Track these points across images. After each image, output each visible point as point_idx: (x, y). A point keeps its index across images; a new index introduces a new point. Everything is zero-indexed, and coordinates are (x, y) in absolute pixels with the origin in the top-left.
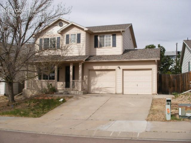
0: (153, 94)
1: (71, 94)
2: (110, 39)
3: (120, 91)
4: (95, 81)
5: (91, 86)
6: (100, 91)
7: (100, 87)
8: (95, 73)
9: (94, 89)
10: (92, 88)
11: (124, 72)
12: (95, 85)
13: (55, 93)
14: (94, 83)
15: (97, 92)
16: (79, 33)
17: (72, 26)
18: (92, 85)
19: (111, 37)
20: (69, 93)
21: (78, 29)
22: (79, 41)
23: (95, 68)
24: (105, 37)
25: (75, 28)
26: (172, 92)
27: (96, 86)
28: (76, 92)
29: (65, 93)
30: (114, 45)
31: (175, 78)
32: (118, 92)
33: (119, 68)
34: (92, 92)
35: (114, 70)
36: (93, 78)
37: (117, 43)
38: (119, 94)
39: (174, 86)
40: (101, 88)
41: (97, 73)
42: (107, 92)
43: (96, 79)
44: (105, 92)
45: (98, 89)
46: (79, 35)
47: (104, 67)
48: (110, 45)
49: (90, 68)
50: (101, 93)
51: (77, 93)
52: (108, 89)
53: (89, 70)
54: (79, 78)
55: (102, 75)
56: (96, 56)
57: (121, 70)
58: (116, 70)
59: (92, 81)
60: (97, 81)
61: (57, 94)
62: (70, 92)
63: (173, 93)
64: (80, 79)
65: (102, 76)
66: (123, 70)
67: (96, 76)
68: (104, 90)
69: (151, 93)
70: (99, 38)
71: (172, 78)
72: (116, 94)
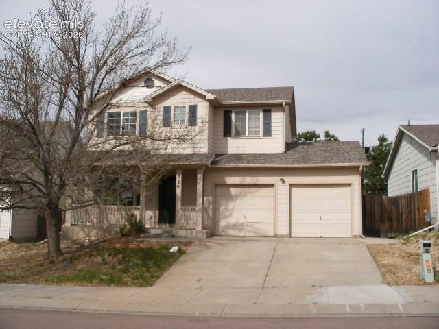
0: (355, 237)
1: (181, 237)
2: (258, 119)
3: (283, 230)
4: (229, 210)
5: (219, 219)
6: (241, 230)
7: (241, 221)
8: (230, 191)
9: (227, 227)
10: (223, 223)
11: (294, 189)
12: (228, 216)
13: (142, 235)
14: (227, 214)
15: (232, 232)
16: (193, 104)
17: (179, 88)
18: (221, 217)
19: (261, 115)
20: (175, 234)
21: (192, 96)
22: (192, 120)
23: (230, 180)
24: (247, 114)
25: (184, 92)
26: (388, 232)
27: (232, 221)
28: (192, 233)
29: (166, 235)
30: (267, 132)
31: (393, 203)
32: (279, 233)
33: (283, 181)
34: (223, 234)
35: (273, 185)
36: (226, 201)
37: (272, 129)
38: (283, 236)
39: (390, 220)
40: (242, 225)
41: (233, 191)
42: (255, 232)
43: (231, 205)
44: (252, 232)
45: (235, 226)
46: (193, 109)
47: (248, 180)
48: (257, 132)
49: (218, 180)
50: (242, 234)
51: (194, 235)
52: (258, 225)
53: (216, 185)
54: (198, 203)
55: (245, 196)
56: (227, 154)
57: (287, 187)
58: (276, 186)
59: (222, 208)
60: (232, 209)
61: (149, 237)
62: (178, 232)
63: (389, 235)
64: (199, 205)
65: (245, 199)
66: (291, 185)
67: (230, 197)
68: (250, 229)
69: (349, 235)
70: (233, 116)
71: (386, 203)
72: (276, 236)
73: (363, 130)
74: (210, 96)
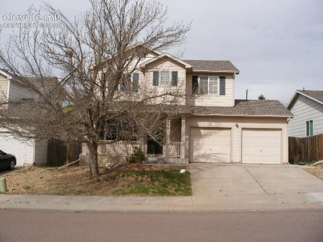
0: (284, 164)
1: (170, 163)
2: (216, 83)
3: (236, 159)
4: (199, 145)
5: (193, 151)
6: (208, 158)
7: (208, 153)
8: (200, 133)
9: (198, 156)
10: (195, 154)
11: (244, 132)
12: (199, 149)
13: (143, 162)
14: (198, 147)
15: (202, 160)
16: (175, 70)
17: (166, 58)
18: (194, 149)
19: (218, 80)
20: (167, 162)
21: (174, 65)
22: (175, 82)
23: (201, 124)
24: (209, 79)
25: (168, 62)
26: (299, 161)
27: (202, 152)
28: (178, 160)
29: (161, 161)
30: (223, 92)
31: (302, 142)
32: (235, 161)
33: (237, 126)
34: (196, 161)
35: (230, 129)
36: (197, 139)
37: (226, 90)
38: (236, 163)
40: (209, 155)
41: (203, 132)
42: (218, 160)
43: (201, 141)
44: (215, 160)
45: (204, 156)
46: (175, 74)
47: (214, 124)
48: (215, 92)
49: (192, 124)
50: (209, 161)
51: (180, 162)
52: (219, 155)
53: (191, 127)
54: (182, 139)
55: (211, 135)
57: (240, 129)
58: (232, 129)
59: (195, 143)
60: (202, 144)
61: (148, 163)
62: (168, 160)
63: (300, 163)
64: (183, 141)
65: (210, 137)
66: (243, 129)
67: (200, 136)
68: (214, 157)
69: (279, 163)
70: (199, 80)
71: (298, 142)
72: (232, 163)
73: (247, 91)
74: (188, 66)
